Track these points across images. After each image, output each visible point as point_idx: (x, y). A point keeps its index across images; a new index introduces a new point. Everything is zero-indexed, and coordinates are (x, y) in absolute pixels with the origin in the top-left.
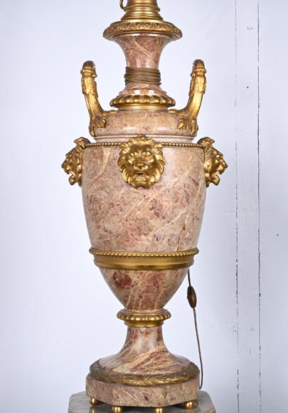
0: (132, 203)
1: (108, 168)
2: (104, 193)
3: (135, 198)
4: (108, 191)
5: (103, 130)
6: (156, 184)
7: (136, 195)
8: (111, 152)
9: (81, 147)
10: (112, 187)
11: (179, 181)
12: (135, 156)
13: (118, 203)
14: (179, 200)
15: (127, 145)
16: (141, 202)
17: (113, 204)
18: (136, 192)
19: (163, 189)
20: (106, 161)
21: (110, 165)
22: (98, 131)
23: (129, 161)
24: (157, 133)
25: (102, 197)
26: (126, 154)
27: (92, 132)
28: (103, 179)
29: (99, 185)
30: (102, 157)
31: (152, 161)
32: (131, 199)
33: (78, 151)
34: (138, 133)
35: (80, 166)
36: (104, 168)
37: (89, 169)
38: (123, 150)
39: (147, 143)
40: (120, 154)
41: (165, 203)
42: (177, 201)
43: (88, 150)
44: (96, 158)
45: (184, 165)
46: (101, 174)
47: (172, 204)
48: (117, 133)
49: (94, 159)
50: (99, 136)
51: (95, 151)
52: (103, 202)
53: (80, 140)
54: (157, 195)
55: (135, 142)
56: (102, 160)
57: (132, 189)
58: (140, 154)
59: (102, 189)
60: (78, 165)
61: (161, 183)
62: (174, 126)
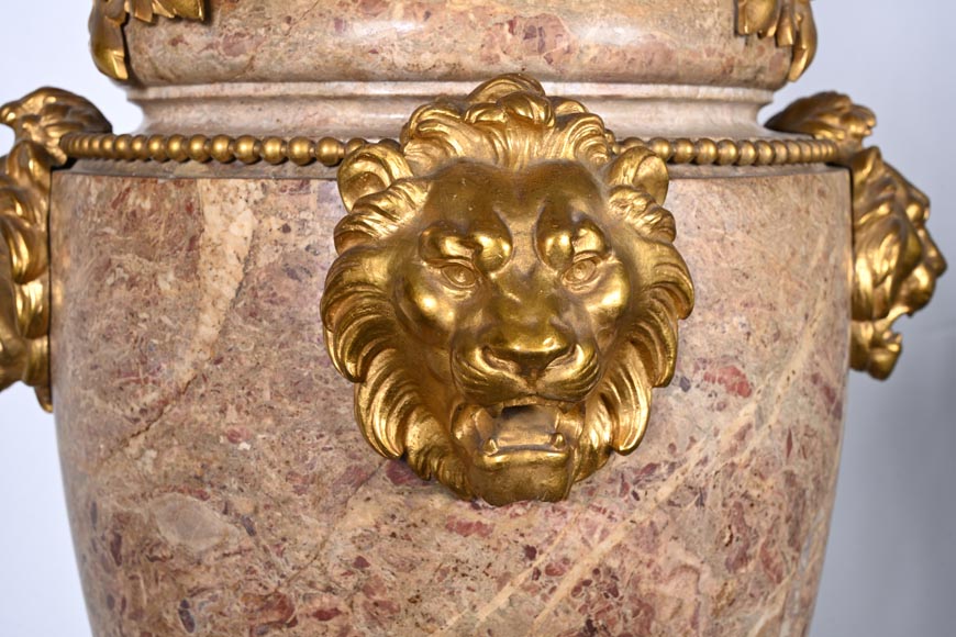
0: (430, 606)
1: (245, 336)
2: (210, 515)
3: (459, 568)
4: (243, 505)
5: (195, 37)
6: (618, 461)
7: (469, 549)
8: (257, 208)
9: (41, 153)
10: (274, 483)
11: (761, 416)
12: (480, 268)
13: (326, 601)
14: (756, 549)
15: (398, 169)
16: (501, 600)
17: (284, 605)
18: (465, 529)
19: (665, 491)
20: (223, 280)
21: (253, 314)
22: (155, 47)
23: (428, 303)
24: (609, 63)
25: (197, 546)
26: (400, 241)
27: (116, 55)
28: (200, 413)
29: (175, 458)
30: (189, 247)
31: (614, 297)
32: (425, 574)
33: (23, 182)
34: (470, 62)
35: (34, 290)
36: (208, 329)
37: (97, 326)
38: (365, 205)
39: (563, 147)
40: (341, 235)
41: (668, 589)
42: (743, 559)
43: (84, 186)
44: (147, 250)
45: (793, 299)
46: (183, 372)
47: (710, 583)
48: (305, 61)
49: (130, 261)
50: (163, 80)
51: (140, 201)
52: (204, 579)
53: (38, 104)
54: (618, 535)
55: (462, 144)
56: (190, 270)
57: (438, 502)
58: (524, 243)
59: (196, 485)
60: (24, 278)
61: (654, 452)
62: (716, 15)
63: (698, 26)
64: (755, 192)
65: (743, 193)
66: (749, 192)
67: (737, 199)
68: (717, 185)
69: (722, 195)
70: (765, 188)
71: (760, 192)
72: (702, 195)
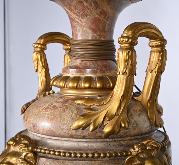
39: (17, 149)
62: (67, 125)
63: (61, 127)
64: (58, 163)
65: (55, 163)
66: (56, 163)
67: (53, 164)
68: (49, 160)
69: (50, 162)
70: (61, 163)
71: (59, 163)
72: (45, 161)
